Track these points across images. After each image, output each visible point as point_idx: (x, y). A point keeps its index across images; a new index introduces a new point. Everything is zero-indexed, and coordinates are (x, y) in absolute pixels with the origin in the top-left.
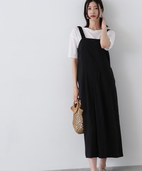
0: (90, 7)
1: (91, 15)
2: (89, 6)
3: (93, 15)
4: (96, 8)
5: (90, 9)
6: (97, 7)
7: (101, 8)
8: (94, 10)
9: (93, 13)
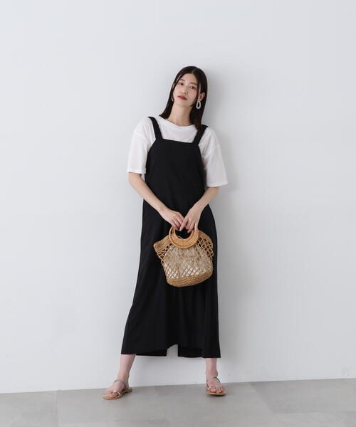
0: (183, 80)
1: (180, 95)
2: (182, 78)
3: (184, 95)
4: (193, 88)
5: (182, 84)
6: (196, 86)
7: (201, 92)
8: (188, 87)
9: (184, 92)
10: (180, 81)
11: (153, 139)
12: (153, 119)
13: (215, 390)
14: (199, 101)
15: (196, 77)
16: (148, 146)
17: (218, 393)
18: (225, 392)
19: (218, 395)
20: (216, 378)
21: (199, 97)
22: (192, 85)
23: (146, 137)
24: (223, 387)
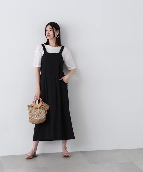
8: (49, 31)
11: (43, 53)
12: (43, 45)
13: (65, 155)
14: (57, 34)
15: (51, 26)
16: (41, 56)
17: (67, 156)
18: (69, 155)
19: (67, 157)
20: (66, 150)
23: (40, 52)
24: (69, 153)
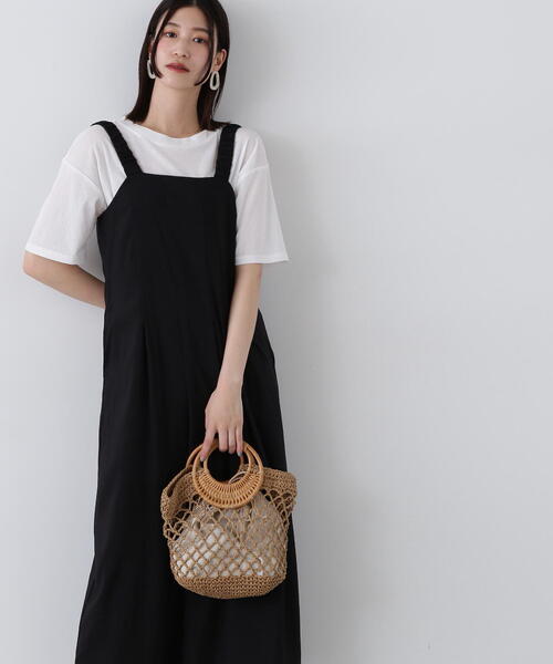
0: (174, 24)
1: (169, 62)
2: (173, 20)
3: (181, 60)
4: (200, 41)
5: (173, 35)
6: (204, 35)
7: (219, 50)
8: (190, 40)
9: (180, 52)
10: (168, 29)
14: (215, 71)
15: (206, 14)
21: (215, 62)
22: (197, 35)
